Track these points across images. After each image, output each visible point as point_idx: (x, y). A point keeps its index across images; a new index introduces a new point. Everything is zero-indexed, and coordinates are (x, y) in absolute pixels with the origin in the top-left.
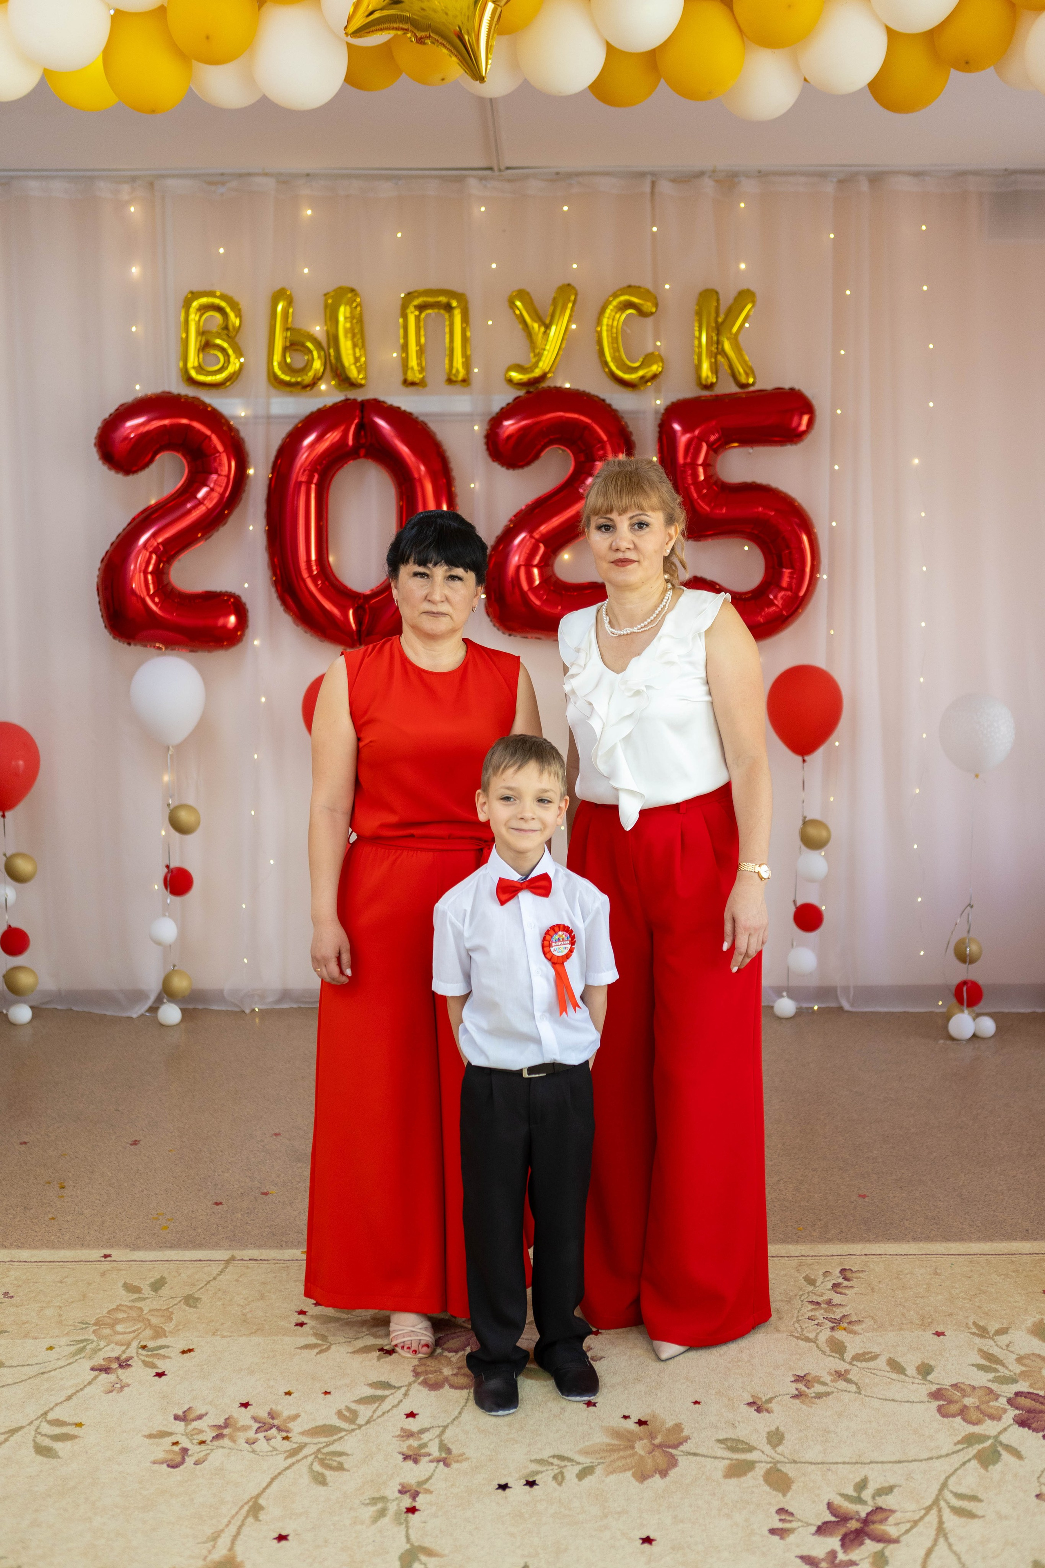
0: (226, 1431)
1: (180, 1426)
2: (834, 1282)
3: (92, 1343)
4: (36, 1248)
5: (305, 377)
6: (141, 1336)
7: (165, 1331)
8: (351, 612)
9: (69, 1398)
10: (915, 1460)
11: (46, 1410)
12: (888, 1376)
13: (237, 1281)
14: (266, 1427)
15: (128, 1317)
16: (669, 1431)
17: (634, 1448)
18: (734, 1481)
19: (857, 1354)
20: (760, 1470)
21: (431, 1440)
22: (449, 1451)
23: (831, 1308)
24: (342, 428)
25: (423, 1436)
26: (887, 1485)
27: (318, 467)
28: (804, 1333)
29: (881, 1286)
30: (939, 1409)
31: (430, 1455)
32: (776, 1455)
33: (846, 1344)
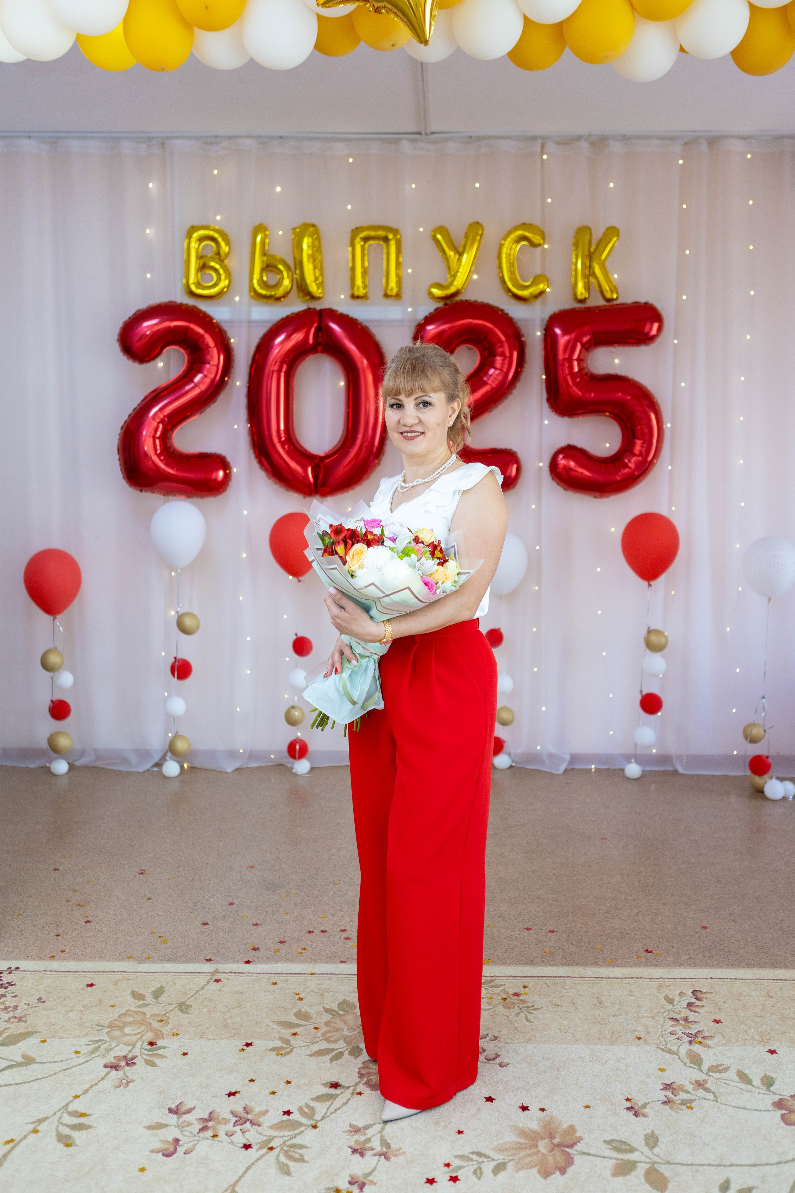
0: (210, 1124)
1: (173, 1119)
2: (688, 1001)
3: (105, 1043)
4: (65, 959)
5: (277, 292)
6: (144, 1038)
7: (163, 1034)
8: (310, 470)
9: (86, 1092)
10: (767, 1164)
11: (68, 1102)
12: (739, 1087)
13: (220, 990)
14: (241, 1121)
15: (134, 1021)
16: (565, 1131)
17: (537, 1146)
18: (620, 1179)
19: (712, 1066)
20: (641, 1169)
21: (373, 1135)
22: (388, 1146)
23: (687, 1024)
24: (305, 330)
25: (367, 1132)
26: (745, 1186)
27: (287, 360)
28: (668, 1045)
29: (726, 1006)
30: (783, 1117)
31: (373, 1150)
32: (653, 1156)
33: (702, 1057)
